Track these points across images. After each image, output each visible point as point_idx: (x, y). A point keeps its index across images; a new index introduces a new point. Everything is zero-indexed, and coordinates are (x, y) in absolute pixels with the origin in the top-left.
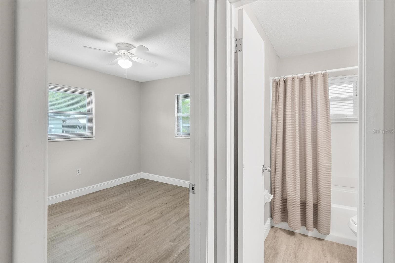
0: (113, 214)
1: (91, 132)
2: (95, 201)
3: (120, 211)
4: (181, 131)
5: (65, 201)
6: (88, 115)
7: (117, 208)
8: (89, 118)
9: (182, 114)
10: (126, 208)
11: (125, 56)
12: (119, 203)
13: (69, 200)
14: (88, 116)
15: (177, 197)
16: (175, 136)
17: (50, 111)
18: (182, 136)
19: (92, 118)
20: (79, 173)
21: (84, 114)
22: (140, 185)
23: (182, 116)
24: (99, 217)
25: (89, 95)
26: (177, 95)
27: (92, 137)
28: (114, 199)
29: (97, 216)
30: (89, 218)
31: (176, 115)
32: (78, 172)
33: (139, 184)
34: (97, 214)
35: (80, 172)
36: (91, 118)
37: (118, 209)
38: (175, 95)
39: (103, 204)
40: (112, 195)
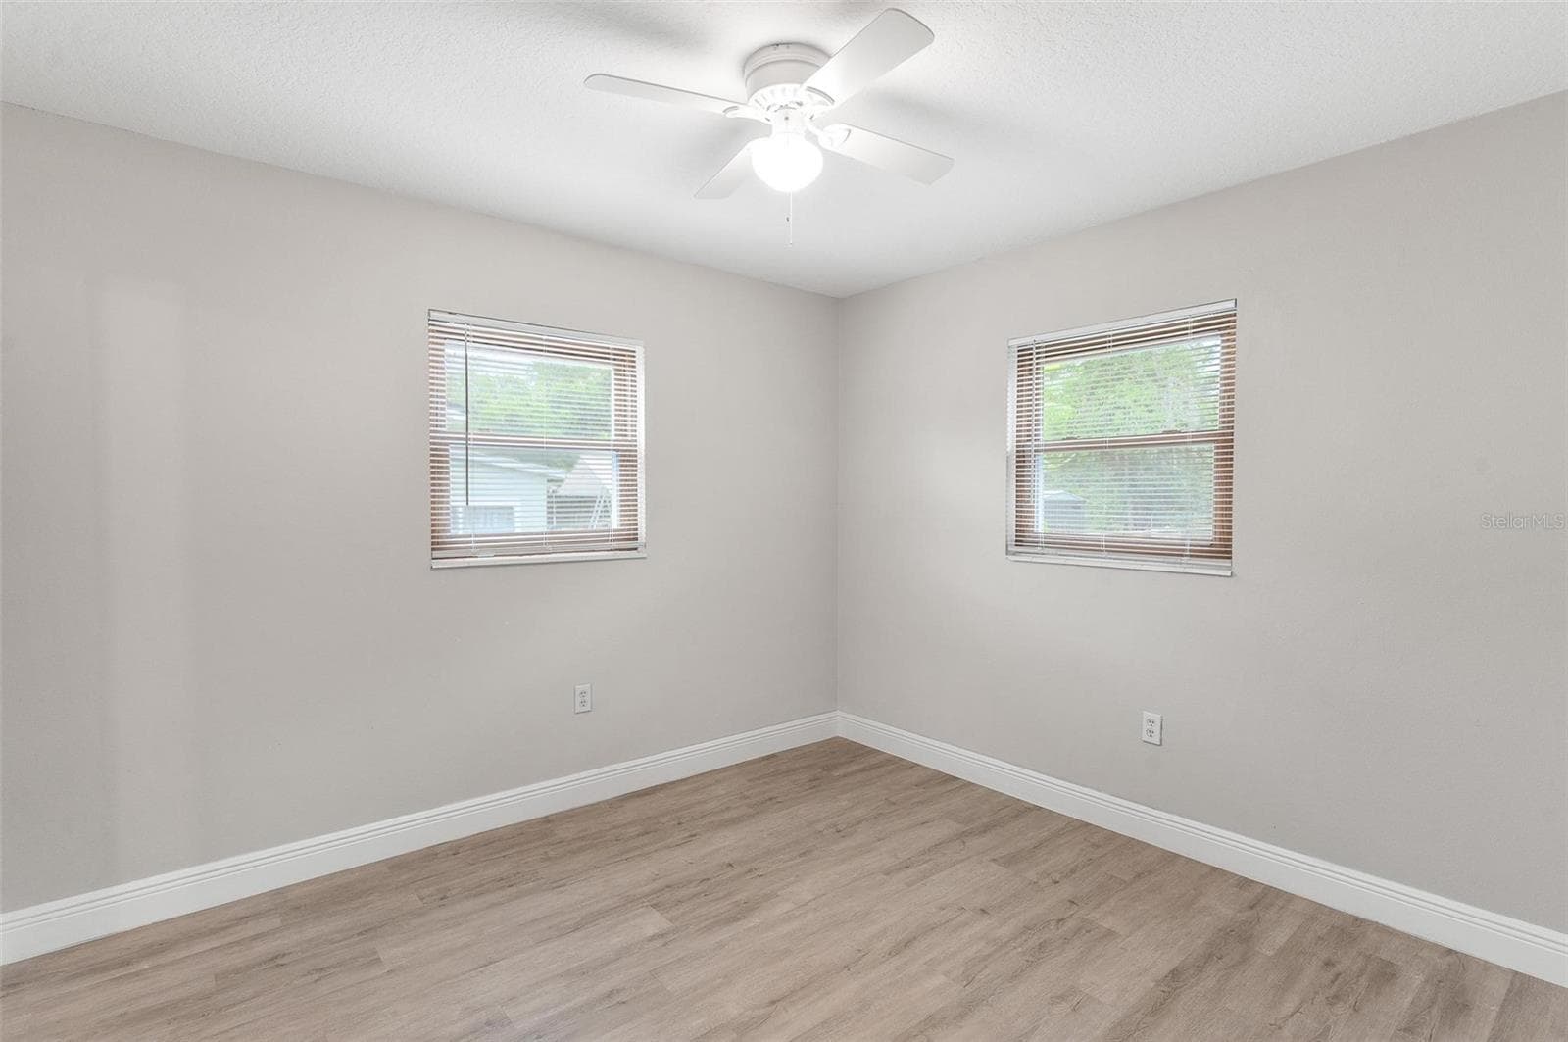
0: (724, 934)
1: (630, 525)
2: (645, 839)
3: (755, 920)
4: (1040, 526)
5: (529, 824)
6: (618, 450)
7: (738, 897)
8: (622, 466)
9: (1045, 435)
10: (782, 908)
11: (787, 118)
12: (750, 871)
13: (546, 817)
14: (617, 456)
15: (1031, 875)
16: (1008, 552)
17: (475, 434)
18: (1046, 550)
19: (636, 466)
20: (583, 703)
21: (604, 448)
22: (836, 774)
23: (1045, 450)
24: (661, 942)
25: (625, 361)
26: (1015, 343)
27: (636, 549)
28: (727, 843)
29: (652, 938)
30: (616, 941)
31: (1011, 445)
32: (579, 699)
33: (829, 768)
34: (653, 923)
35: (588, 698)
36: (632, 466)
37: (747, 908)
38: (1012, 343)
39: (677, 861)
40: (714, 818)
